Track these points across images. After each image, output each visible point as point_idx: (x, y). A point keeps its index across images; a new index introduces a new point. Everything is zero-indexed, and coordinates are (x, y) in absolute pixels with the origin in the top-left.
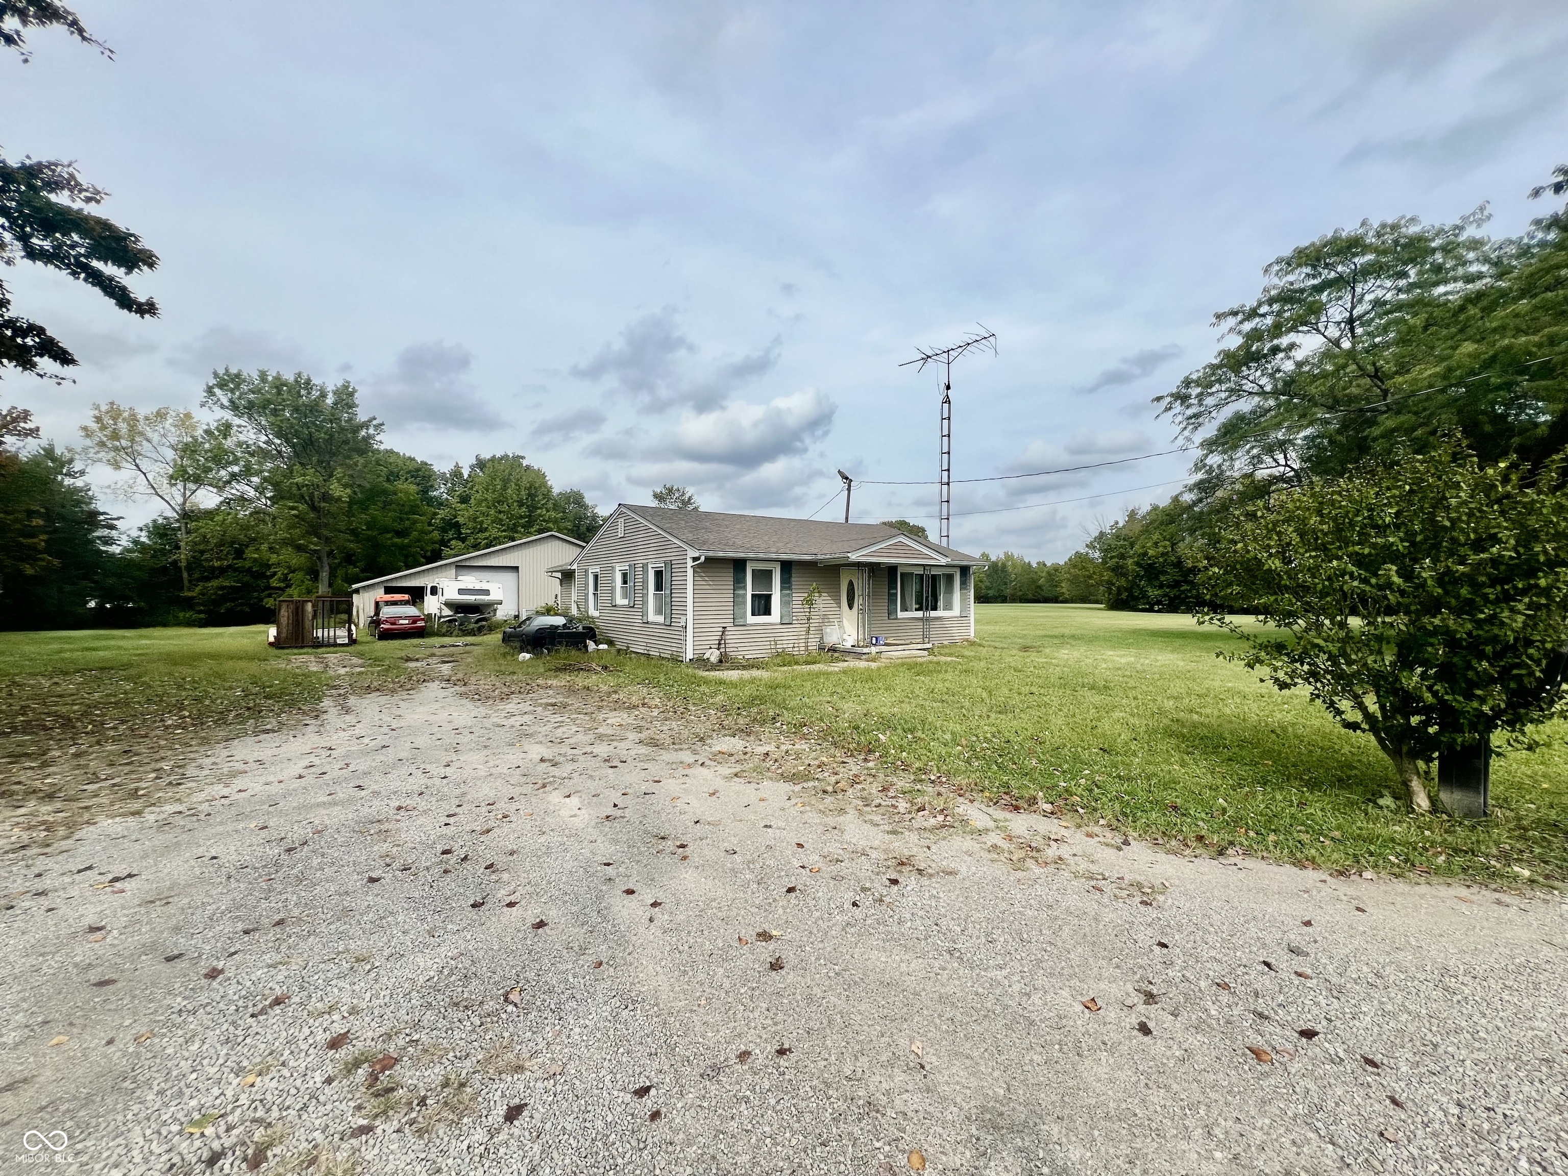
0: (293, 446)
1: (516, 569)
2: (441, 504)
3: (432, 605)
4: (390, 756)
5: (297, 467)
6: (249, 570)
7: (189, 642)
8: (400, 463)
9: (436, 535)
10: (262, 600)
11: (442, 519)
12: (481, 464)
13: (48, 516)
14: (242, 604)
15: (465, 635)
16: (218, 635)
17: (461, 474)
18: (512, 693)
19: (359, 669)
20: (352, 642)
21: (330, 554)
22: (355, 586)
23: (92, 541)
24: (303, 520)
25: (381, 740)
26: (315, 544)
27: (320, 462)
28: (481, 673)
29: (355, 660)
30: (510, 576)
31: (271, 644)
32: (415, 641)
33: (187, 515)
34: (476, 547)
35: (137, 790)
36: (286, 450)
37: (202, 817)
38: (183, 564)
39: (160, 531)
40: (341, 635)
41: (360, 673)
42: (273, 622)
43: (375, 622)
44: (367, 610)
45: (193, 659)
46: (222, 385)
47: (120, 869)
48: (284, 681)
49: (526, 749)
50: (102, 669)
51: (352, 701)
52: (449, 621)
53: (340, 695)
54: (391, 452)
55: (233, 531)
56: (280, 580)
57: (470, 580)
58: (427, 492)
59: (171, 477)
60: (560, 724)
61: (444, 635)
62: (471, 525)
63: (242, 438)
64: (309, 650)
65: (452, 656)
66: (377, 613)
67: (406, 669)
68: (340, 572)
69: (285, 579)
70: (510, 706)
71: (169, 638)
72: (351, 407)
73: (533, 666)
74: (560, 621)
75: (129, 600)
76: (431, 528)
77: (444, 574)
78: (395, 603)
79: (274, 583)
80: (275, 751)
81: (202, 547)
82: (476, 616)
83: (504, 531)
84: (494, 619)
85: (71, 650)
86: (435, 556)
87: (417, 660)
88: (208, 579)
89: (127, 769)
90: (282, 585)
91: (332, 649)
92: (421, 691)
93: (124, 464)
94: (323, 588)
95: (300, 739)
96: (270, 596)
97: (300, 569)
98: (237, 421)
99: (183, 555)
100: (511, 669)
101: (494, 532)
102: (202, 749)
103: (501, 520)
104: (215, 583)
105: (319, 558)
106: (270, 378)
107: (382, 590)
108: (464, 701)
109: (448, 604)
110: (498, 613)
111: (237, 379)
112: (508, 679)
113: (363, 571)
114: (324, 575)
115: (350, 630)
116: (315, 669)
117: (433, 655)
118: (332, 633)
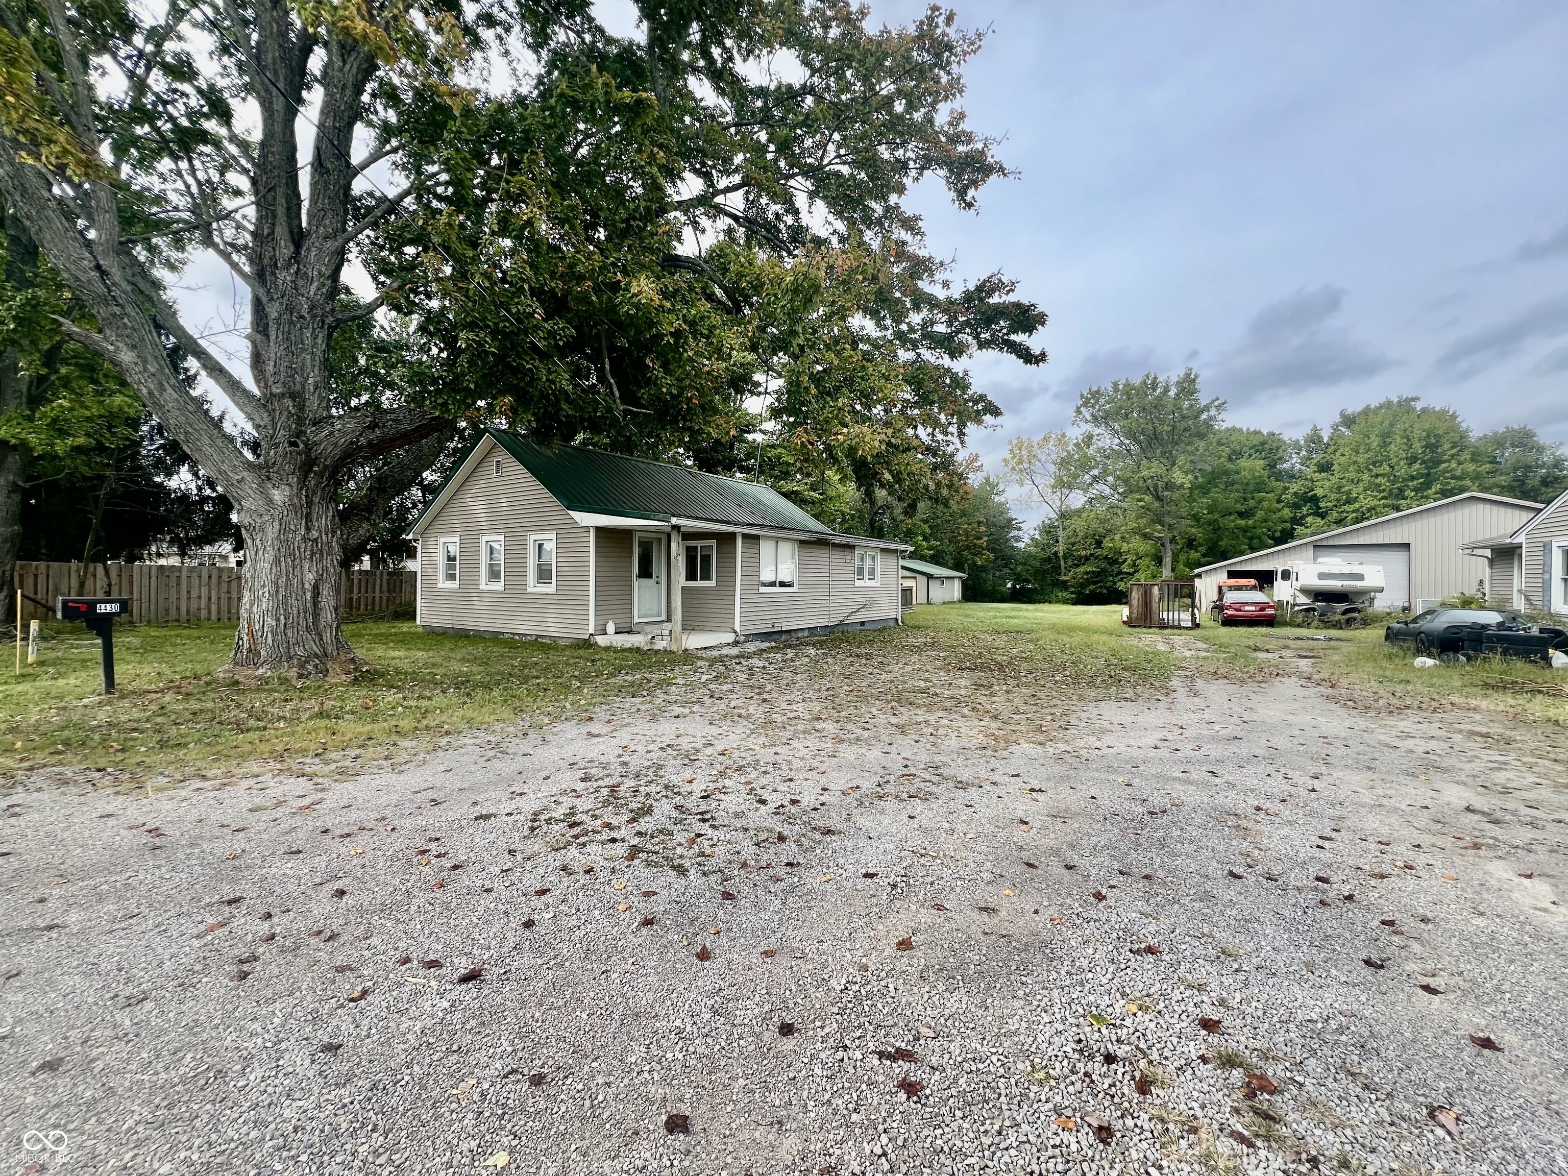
0: (1139, 443)
1: (1407, 546)
2: (1293, 477)
3: (1283, 591)
4: (1243, 749)
5: (1144, 462)
6: (1106, 558)
7: (1066, 616)
8: (1243, 439)
9: (1287, 513)
10: (1115, 583)
11: (1295, 494)
12: (1348, 421)
13: (988, 525)
14: (1101, 587)
15: (1328, 628)
16: (1085, 612)
17: (1320, 438)
18: (1407, 707)
19: (1203, 654)
20: (1196, 626)
21: (1173, 540)
22: (1197, 571)
23: (1008, 540)
24: (1149, 510)
25: (1231, 731)
26: (1159, 531)
27: (1163, 453)
28: (1354, 674)
29: (1200, 645)
30: (1396, 558)
31: (1124, 622)
32: (1263, 630)
33: (1064, 515)
34: (1340, 522)
35: (1041, 726)
36: (1135, 448)
37: (1083, 760)
38: (1061, 554)
39: (1048, 530)
40: (1185, 618)
41: (1205, 658)
42: (1125, 603)
43: (1219, 607)
44: (1209, 594)
45: (1071, 629)
46: (1085, 404)
47: (1036, 784)
48: (1137, 657)
49: (1437, 787)
50: (1017, 632)
51: (1200, 684)
52: (1307, 610)
53: (1187, 676)
54: (1234, 429)
55: (1095, 525)
56: (1129, 566)
57: (1334, 563)
58: (1274, 466)
59: (1053, 487)
60: (1502, 766)
61: (1299, 626)
62: (1333, 496)
63: (1100, 444)
64: (1157, 630)
65: (1312, 650)
66: (1221, 598)
67: (1255, 659)
68: (1182, 557)
69: (1134, 565)
70: (1404, 723)
71: (1054, 612)
72: (1192, 394)
73: (1440, 677)
74: (1492, 618)
75: (1029, 582)
76: (1280, 506)
77: (1299, 556)
78: (1239, 588)
79: (1125, 568)
80: (1134, 719)
81: (1072, 540)
82: (1343, 606)
83: (1384, 498)
84: (1370, 610)
85: (1001, 617)
86: (1286, 536)
87: (1267, 651)
88: (1077, 566)
89: (1035, 708)
90: (1132, 570)
91: (1176, 631)
92: (1273, 685)
93: (1027, 482)
94: (1166, 573)
95: (1154, 713)
96: (1122, 580)
97: (1147, 555)
98: (1097, 431)
99: (1061, 548)
100: (1402, 676)
101: (1366, 502)
102: (1080, 704)
103: (1379, 485)
104: (1082, 569)
105: (1163, 545)
106: (1121, 387)
107: (1226, 575)
108: (1333, 706)
109: (1305, 591)
110: (1377, 603)
111: (1096, 395)
112: (1399, 689)
113: (1204, 556)
114: (1168, 560)
115: (1193, 614)
116: (1163, 649)
117: (1286, 647)
118: (1176, 616)
